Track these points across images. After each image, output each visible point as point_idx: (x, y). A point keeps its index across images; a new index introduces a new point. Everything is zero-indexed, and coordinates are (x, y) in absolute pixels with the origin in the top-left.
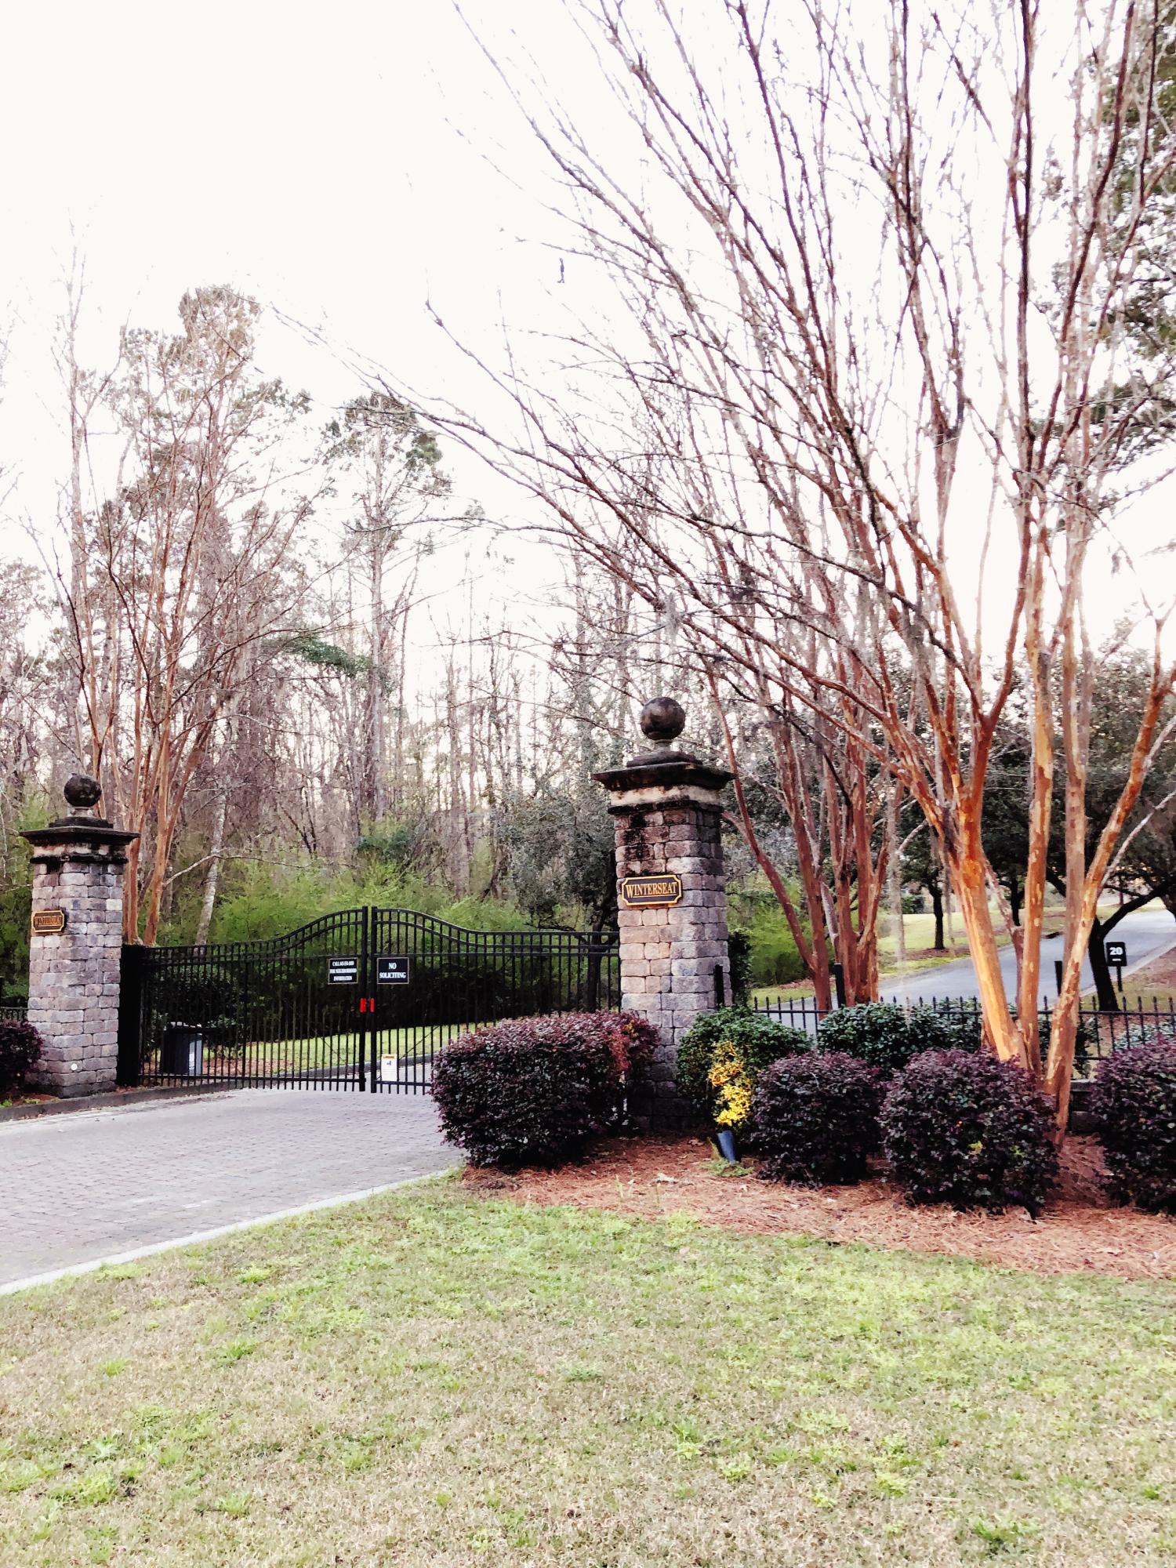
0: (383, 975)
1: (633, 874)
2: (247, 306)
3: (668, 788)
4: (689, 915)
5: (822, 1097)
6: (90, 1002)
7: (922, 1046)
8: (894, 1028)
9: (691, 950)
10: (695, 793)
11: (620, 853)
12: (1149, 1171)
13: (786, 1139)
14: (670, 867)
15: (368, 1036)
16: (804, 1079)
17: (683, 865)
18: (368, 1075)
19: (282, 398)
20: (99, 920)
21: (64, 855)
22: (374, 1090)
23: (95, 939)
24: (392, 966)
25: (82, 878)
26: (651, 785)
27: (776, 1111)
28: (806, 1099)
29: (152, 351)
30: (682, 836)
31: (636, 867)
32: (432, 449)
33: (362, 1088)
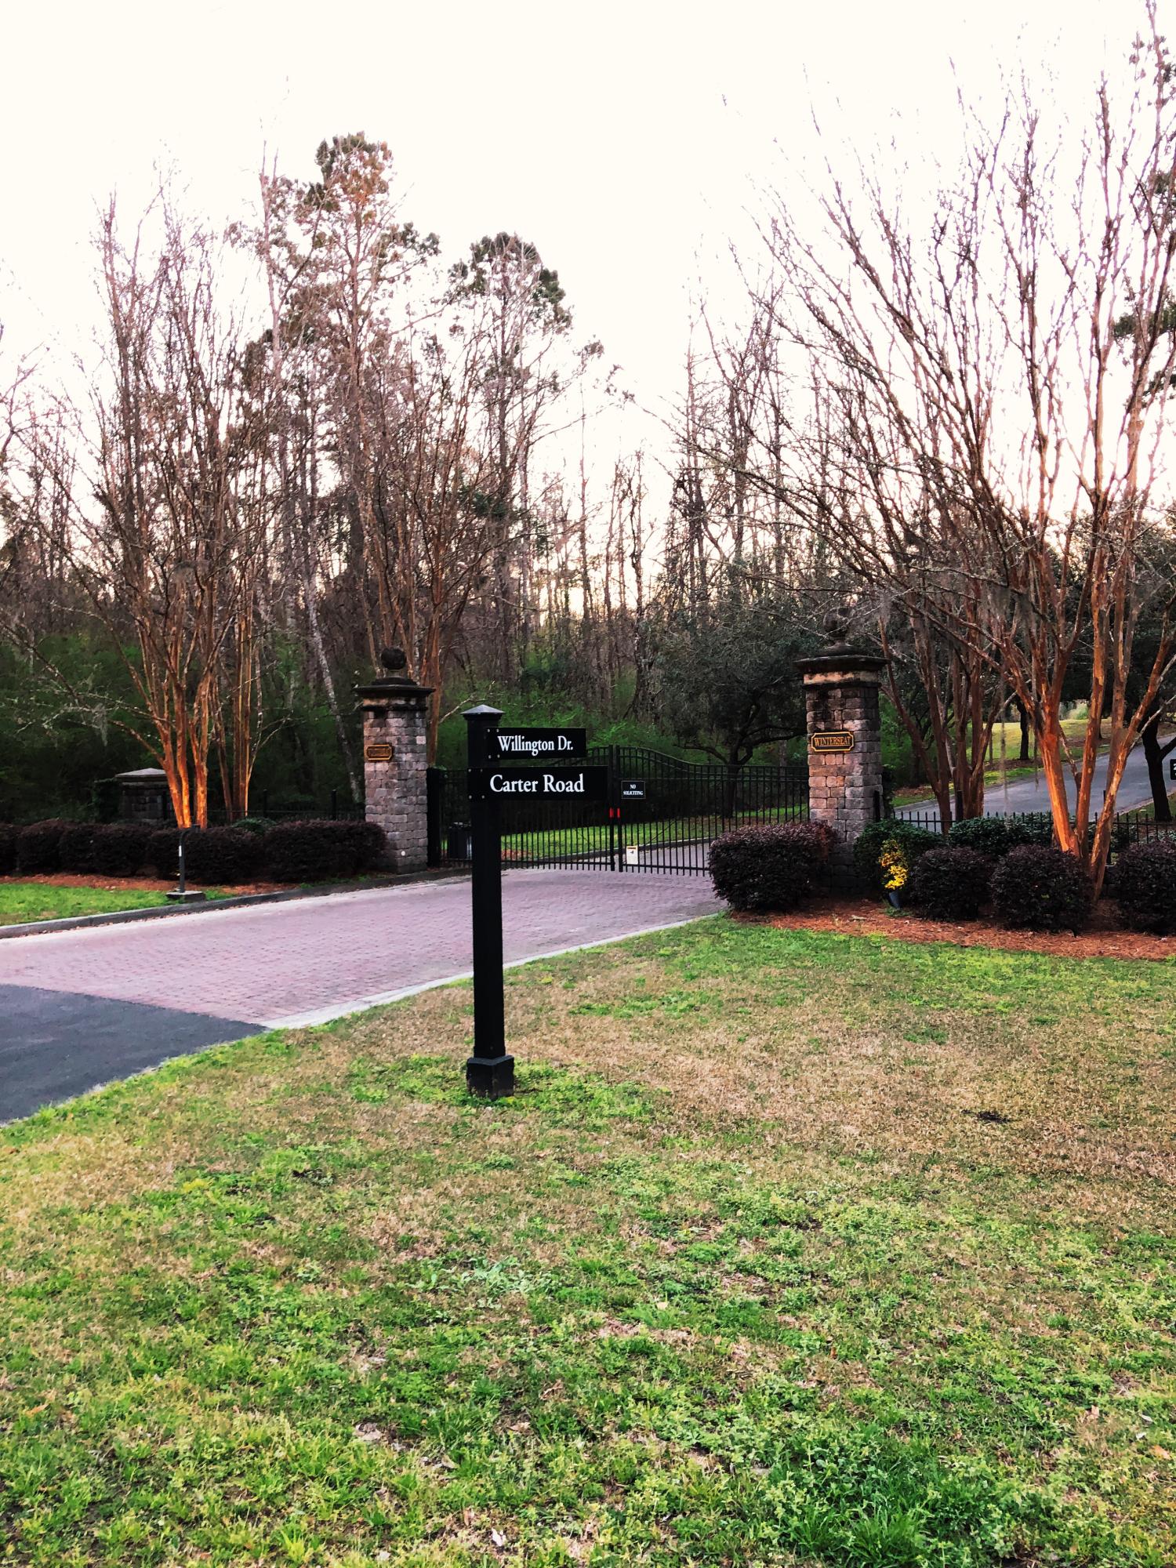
0: (626, 793)
1: (819, 730)
2: (381, 154)
3: (845, 673)
4: (858, 759)
5: (957, 871)
6: (411, 809)
7: (1016, 843)
8: (998, 833)
9: (860, 782)
10: (863, 676)
11: (809, 716)
12: (1140, 911)
13: (933, 895)
14: (846, 726)
15: (616, 830)
16: (946, 862)
17: (854, 725)
18: (616, 857)
19: (413, 241)
20: (413, 751)
21: (388, 705)
22: (621, 870)
23: (411, 765)
24: (633, 787)
25: (401, 722)
26: (833, 671)
27: (927, 880)
28: (946, 873)
29: (292, 201)
30: (855, 706)
31: (822, 726)
32: (555, 289)
33: (613, 869)
